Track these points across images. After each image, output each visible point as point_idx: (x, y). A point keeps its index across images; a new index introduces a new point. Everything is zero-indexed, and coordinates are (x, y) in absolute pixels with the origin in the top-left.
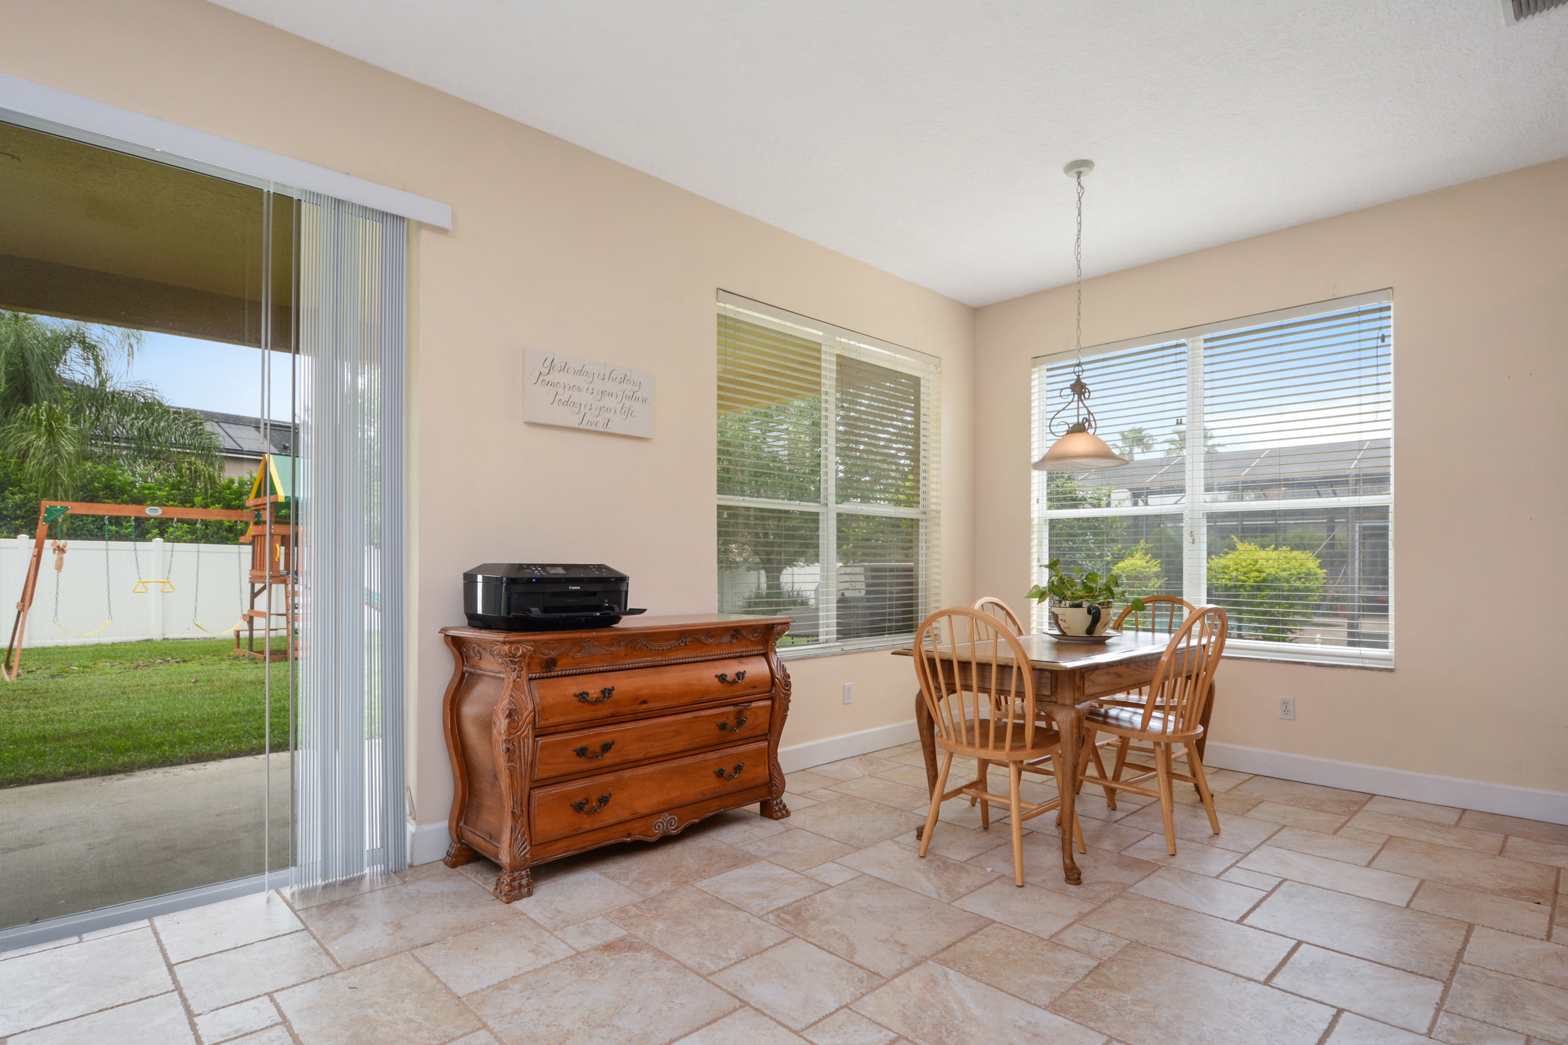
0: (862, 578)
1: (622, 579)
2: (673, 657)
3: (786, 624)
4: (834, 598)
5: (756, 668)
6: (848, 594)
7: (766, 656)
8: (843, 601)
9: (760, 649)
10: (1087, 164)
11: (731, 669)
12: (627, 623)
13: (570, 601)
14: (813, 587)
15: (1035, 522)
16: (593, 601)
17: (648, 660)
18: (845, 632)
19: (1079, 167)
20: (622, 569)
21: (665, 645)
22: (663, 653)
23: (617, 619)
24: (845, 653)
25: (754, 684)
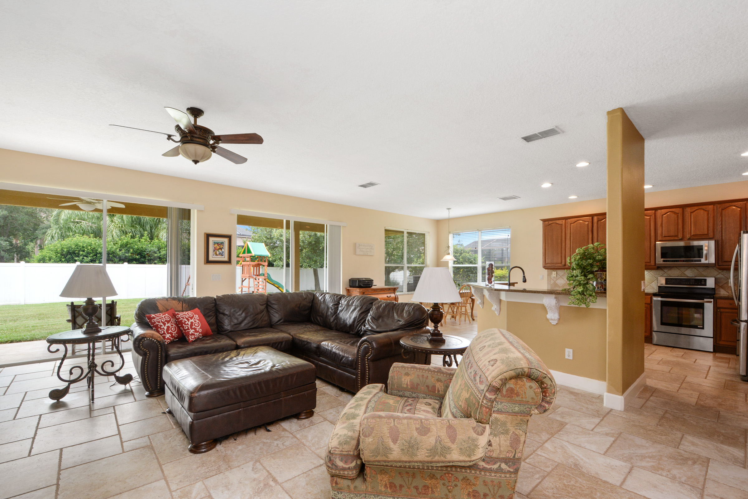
0: (412, 279)
1: (373, 280)
2: (380, 293)
3: (398, 288)
4: (406, 283)
5: (393, 295)
6: (409, 282)
7: (394, 293)
8: (408, 284)
9: (393, 292)
10: (450, 209)
11: (389, 295)
12: (373, 287)
13: (366, 284)
14: (402, 281)
15: (450, 267)
16: (369, 284)
17: (376, 293)
18: (408, 291)
19: (449, 209)
20: (372, 279)
21: (379, 291)
22: (378, 292)
23: (372, 287)
24: (408, 294)
25: (392, 298)
